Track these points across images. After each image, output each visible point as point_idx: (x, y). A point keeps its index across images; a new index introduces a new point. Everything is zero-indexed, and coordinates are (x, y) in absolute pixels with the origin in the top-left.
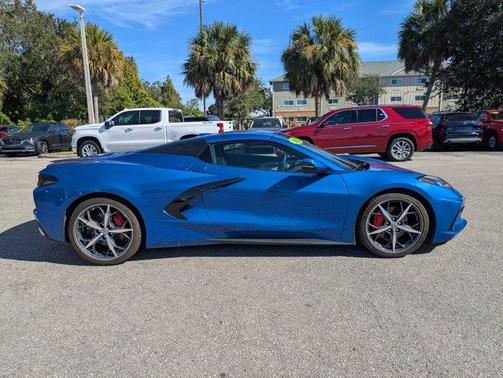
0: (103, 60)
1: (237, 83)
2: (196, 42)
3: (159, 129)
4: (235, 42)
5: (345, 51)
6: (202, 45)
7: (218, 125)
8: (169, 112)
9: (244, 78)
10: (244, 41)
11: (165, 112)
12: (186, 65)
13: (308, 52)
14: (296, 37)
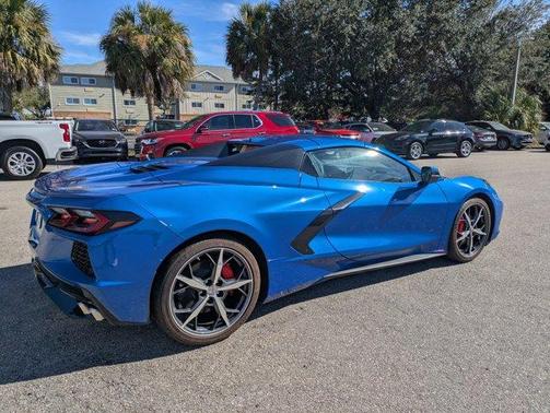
5: (180, 46)
9: (46, 66)
10: (38, 14)
13: (142, 41)
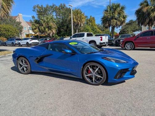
0: (79, 19)
1: (118, 23)
2: (106, 11)
3: (84, 39)
4: (119, 9)
6: (107, 11)
7: (101, 37)
8: (87, 34)
9: (121, 21)
10: (123, 8)
11: (86, 34)
12: (102, 18)
14: (141, 4)
